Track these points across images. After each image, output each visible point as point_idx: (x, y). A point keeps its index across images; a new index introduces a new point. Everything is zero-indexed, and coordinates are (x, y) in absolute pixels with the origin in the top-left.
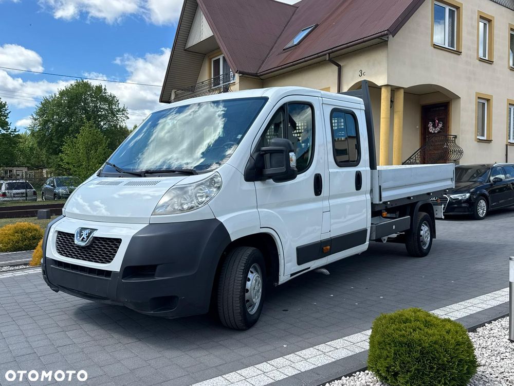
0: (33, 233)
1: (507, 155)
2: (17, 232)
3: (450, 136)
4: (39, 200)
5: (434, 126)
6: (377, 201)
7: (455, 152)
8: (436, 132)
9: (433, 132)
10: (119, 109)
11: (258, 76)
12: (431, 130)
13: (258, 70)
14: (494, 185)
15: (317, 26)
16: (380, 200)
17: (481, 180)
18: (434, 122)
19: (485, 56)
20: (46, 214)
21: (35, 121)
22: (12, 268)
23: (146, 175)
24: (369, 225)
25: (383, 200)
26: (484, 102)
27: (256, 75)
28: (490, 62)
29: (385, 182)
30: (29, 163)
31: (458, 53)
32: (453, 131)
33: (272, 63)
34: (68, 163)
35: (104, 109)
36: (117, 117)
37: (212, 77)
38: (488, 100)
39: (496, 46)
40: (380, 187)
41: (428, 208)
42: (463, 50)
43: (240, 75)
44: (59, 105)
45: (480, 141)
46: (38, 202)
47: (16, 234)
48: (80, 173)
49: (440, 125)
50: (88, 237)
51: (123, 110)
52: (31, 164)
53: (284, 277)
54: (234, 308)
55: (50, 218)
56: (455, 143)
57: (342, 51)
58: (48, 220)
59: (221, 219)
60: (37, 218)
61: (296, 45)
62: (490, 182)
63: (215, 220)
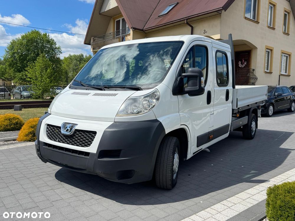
0: (16, 121)
1: (279, 81)
2: (6, 120)
3: (250, 70)
4: (12, 98)
5: (242, 64)
6: (235, 108)
7: (253, 78)
8: (243, 67)
9: (241, 67)
10: (57, 47)
11: (144, 31)
12: (240, 65)
13: (144, 28)
14: (277, 98)
15: (178, 3)
16: (237, 107)
17: (270, 95)
18: (242, 61)
19: (270, 25)
20: (19, 108)
21: (7, 52)
22: (6, 143)
23: (105, 89)
24: (231, 122)
25: (238, 107)
26: (269, 51)
27: (142, 30)
28: (273, 29)
29: (239, 96)
30: (3, 77)
31: (258, 22)
32: (252, 67)
33: (152, 24)
34: (30, 78)
35: (48, 47)
36: (55, 52)
37: (115, 31)
38: (271, 50)
39: (277, 20)
40: (237, 99)
41: (255, 111)
42: (260, 21)
43: (134, 30)
44: (21, 44)
45: (266, 72)
46: (11, 100)
47: (6, 121)
48: (37, 84)
49: (245, 63)
50: (71, 129)
51: (58, 48)
52: (5, 77)
53: (190, 155)
54: (167, 177)
55: (21, 110)
56: (253, 73)
57: (195, 18)
58: (21, 111)
59: (160, 120)
60: (13, 110)
61: (166, 14)
62: (275, 96)
63: (156, 121)
